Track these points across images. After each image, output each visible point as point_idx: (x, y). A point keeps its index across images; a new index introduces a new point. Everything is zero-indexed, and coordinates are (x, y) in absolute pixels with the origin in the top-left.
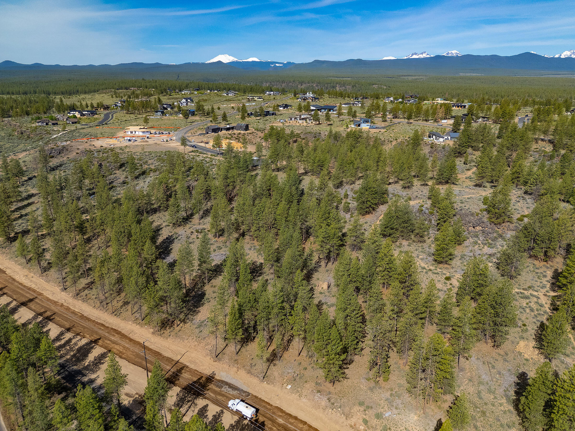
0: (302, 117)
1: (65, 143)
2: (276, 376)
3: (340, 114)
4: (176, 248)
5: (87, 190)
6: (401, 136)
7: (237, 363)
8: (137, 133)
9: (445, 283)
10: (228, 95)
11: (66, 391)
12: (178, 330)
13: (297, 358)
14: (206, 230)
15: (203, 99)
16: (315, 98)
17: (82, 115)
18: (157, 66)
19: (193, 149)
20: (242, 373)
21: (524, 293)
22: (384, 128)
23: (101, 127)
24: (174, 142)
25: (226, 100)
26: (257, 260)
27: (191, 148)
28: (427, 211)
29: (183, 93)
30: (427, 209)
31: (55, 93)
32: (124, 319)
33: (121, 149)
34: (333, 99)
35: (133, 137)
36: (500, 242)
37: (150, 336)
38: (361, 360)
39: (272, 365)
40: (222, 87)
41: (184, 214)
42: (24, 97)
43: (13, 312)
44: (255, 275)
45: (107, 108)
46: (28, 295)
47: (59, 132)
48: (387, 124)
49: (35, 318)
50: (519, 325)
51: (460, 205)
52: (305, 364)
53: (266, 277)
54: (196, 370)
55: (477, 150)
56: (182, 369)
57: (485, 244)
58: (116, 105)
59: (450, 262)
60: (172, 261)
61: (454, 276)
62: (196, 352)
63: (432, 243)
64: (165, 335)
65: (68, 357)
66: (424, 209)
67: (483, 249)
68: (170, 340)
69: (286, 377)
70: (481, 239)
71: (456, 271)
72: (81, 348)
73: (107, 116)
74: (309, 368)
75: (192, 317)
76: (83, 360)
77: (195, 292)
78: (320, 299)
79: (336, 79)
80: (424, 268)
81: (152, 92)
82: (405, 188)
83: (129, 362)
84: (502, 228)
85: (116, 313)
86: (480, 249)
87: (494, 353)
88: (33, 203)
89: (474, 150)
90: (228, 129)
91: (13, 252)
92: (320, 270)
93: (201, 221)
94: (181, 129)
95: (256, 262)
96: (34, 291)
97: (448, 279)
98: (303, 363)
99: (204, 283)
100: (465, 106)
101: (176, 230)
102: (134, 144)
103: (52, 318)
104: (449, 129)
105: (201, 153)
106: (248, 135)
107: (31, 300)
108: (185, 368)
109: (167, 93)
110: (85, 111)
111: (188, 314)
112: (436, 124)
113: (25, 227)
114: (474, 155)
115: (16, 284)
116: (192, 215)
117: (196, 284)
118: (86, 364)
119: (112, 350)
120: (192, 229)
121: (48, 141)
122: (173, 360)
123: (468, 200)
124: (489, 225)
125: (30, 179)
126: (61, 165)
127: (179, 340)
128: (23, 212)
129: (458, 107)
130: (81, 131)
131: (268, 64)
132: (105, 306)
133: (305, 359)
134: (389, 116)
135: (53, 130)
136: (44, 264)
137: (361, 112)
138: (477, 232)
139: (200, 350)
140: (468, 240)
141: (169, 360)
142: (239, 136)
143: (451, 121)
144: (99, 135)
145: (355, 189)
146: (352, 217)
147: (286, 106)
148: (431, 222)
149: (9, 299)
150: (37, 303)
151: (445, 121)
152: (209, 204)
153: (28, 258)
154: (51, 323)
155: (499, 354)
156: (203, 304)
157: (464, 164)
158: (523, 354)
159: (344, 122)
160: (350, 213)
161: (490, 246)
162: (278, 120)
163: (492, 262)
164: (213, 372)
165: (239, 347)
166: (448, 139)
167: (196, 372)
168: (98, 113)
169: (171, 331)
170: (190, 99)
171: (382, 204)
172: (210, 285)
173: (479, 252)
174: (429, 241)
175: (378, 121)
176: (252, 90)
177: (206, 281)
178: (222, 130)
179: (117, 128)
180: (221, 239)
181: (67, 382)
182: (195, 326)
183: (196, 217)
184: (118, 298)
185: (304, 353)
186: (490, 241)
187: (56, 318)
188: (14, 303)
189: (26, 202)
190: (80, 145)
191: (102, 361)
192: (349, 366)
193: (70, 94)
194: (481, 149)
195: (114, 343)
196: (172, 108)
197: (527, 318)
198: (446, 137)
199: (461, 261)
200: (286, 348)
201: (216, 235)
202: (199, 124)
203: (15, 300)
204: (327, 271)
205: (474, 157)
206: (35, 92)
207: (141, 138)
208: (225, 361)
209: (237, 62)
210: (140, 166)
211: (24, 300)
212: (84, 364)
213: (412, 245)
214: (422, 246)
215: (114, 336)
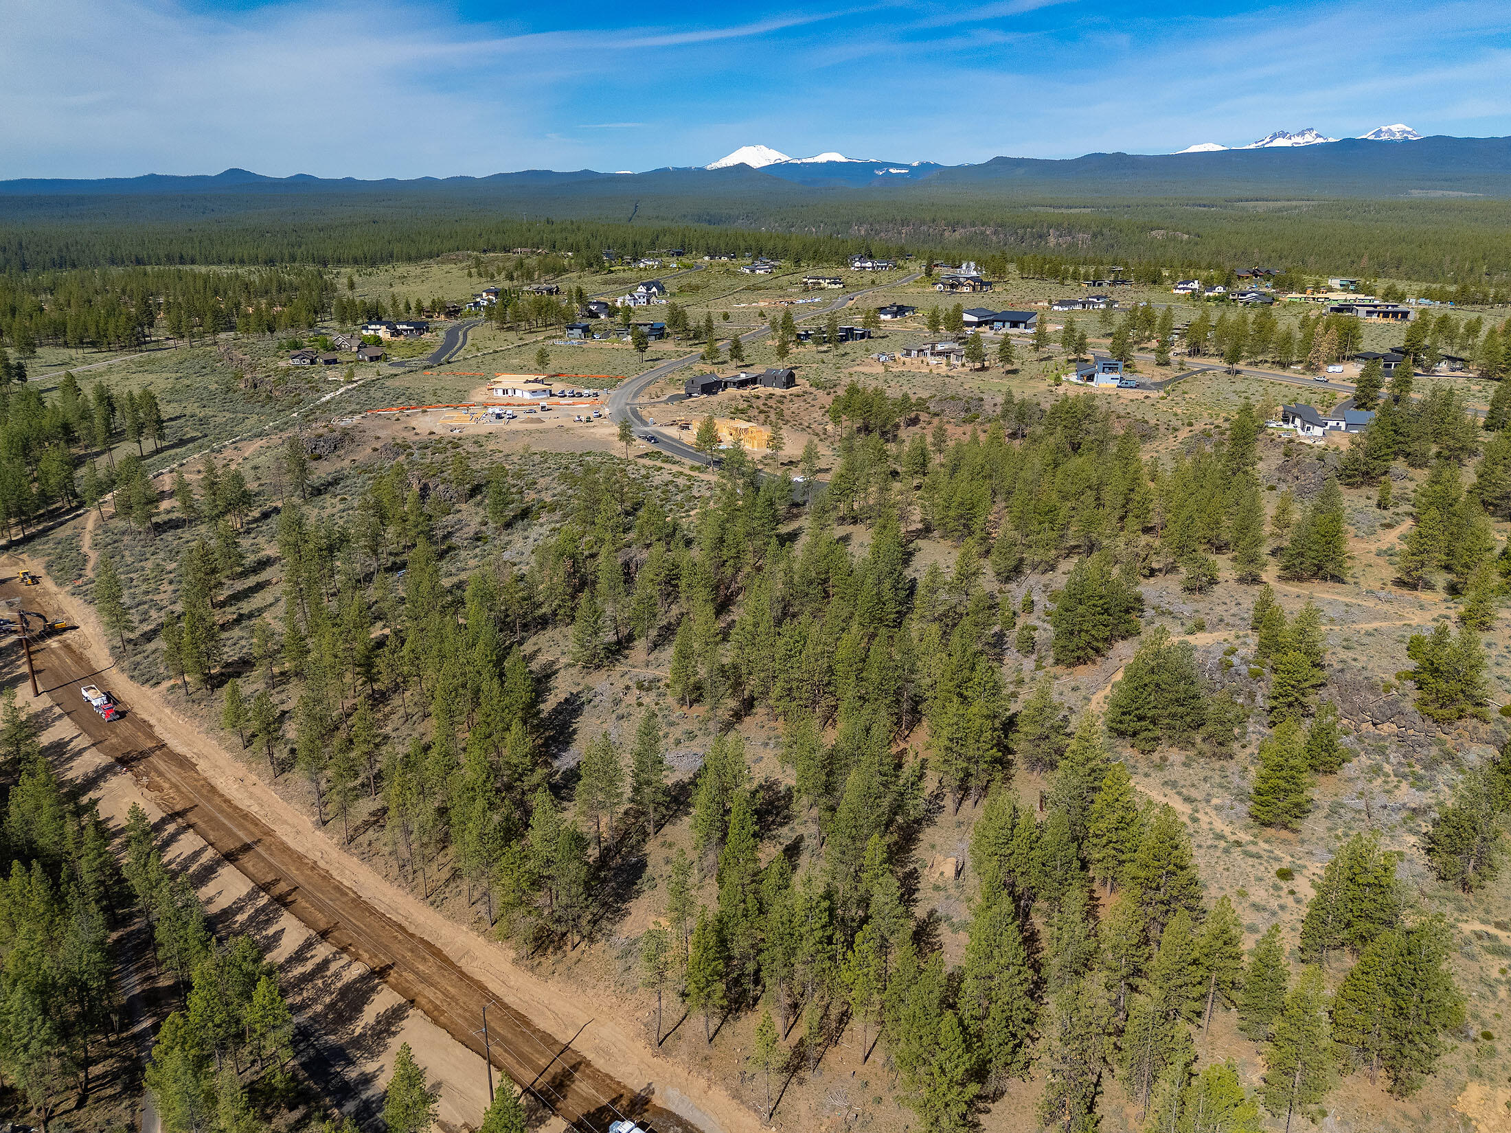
0: (939, 348)
1: (348, 422)
2: (803, 1114)
3: (1041, 339)
4: (588, 729)
5: (391, 554)
6: (1205, 415)
7: (709, 1068)
8: (518, 393)
9: (1277, 888)
10: (753, 271)
11: (307, 1103)
12: (575, 959)
13: (860, 1069)
14: (661, 684)
15: (689, 285)
16: (983, 284)
17: (396, 333)
18: (586, 179)
19: (651, 447)
20: (719, 1095)
21: (1496, 938)
22: (1159, 386)
23: (435, 371)
24: (605, 422)
25: (748, 288)
26: (780, 777)
27: (645, 442)
28: (1244, 669)
29: (642, 265)
30: (1245, 661)
31: (339, 261)
32: (452, 917)
33: (476, 442)
34: (1033, 283)
35: (508, 404)
36: (1446, 774)
37: (507, 967)
38: (1024, 1093)
39: (794, 1080)
40: (742, 245)
41: (611, 637)
42: (265, 271)
43: (206, 876)
44: (773, 822)
45: (453, 312)
46: (241, 834)
47: (338, 384)
48: (1169, 372)
49: (252, 896)
50: (1472, 1033)
51: (1343, 655)
52: (877, 1087)
53: (801, 830)
54: (607, 1075)
55: (1420, 466)
56: (575, 1067)
57: (1405, 776)
58: (476, 304)
59: (1296, 824)
60: (573, 764)
61: (1305, 867)
62: (612, 1024)
63: (1252, 763)
64: (542, 969)
65: (319, 1008)
66: (1235, 660)
67: (1397, 792)
68: (553, 986)
69: (825, 1120)
70: (1392, 759)
71: (1310, 853)
72: (347, 988)
73: (452, 335)
74: (888, 1098)
75: (609, 927)
76: (351, 1019)
77: (623, 858)
78: (935, 904)
79: (1052, 210)
80: (1221, 837)
81: (566, 262)
82: (1189, 590)
83: (453, 1036)
84: (1455, 734)
85: (433, 898)
86: (1388, 792)
87: (1392, 1112)
88: (268, 583)
89: (1412, 465)
90: (743, 384)
91: (216, 715)
92: (939, 819)
93: (652, 657)
94: (626, 381)
95: (776, 782)
96: (256, 822)
97: (1285, 875)
98: (872, 1083)
99: (646, 834)
100: (1405, 315)
101: (589, 680)
102: (508, 428)
103: (290, 899)
104: (1346, 394)
105: (667, 460)
106: (791, 401)
107: (246, 848)
108: (582, 1067)
109: (602, 268)
110: (402, 323)
111: (601, 917)
112: (1309, 377)
113: (245, 651)
114: (1411, 480)
115: (218, 800)
116: (630, 638)
117: (626, 834)
118: (358, 1031)
119: (418, 999)
120: (627, 677)
121: (312, 411)
122: (556, 1042)
123: (1365, 640)
124: (1419, 721)
125: (266, 516)
126: (335, 482)
127: (574, 986)
128: (246, 607)
129: (1386, 315)
130: (388, 383)
131: (869, 167)
132: (410, 878)
133: (880, 1073)
134: (1179, 348)
135: (326, 381)
136: (282, 752)
137: (1103, 332)
138: (1383, 739)
139: (622, 1022)
140: (1355, 761)
141: (548, 1040)
142: (771, 402)
143: (1354, 370)
144: (429, 398)
145: (1055, 586)
146: (1039, 667)
147: (900, 310)
148: (1253, 701)
149: (200, 843)
150: (259, 856)
151: (1338, 368)
152: (675, 610)
153: (248, 733)
154: (286, 913)
155: (1406, 1116)
156: (639, 892)
157: (1379, 506)
158: (1474, 1123)
159: (1051, 365)
160: (1034, 657)
161: (1418, 783)
162: (875, 356)
163: (1416, 833)
164: (650, 1084)
165: (717, 1021)
166: (1337, 428)
167: (608, 1081)
168: (431, 326)
169: (558, 962)
170: (656, 284)
171: (1124, 638)
172: (660, 840)
173: (1384, 799)
174: (1242, 755)
175: (1145, 364)
176: (818, 255)
177: (650, 829)
178: (726, 386)
179: (473, 376)
180: (699, 710)
181: (310, 1077)
182: (615, 953)
183: (641, 645)
184: (441, 859)
185: (878, 1057)
186: (1418, 769)
187: (299, 900)
188: (209, 854)
189: (251, 581)
190: (383, 427)
191: (393, 1029)
192: (991, 1106)
193: (373, 264)
194: (1433, 462)
195: (424, 979)
196: (610, 315)
197: (1498, 1016)
198: (1334, 424)
199: (1328, 824)
200: (833, 1039)
201: (683, 699)
202: (672, 364)
203: (212, 844)
204: (960, 824)
205: (1411, 486)
206: (293, 259)
207: (527, 408)
208: (678, 1059)
209: (787, 165)
210: (517, 493)
211: (231, 845)
212: (353, 1031)
213: (1195, 765)
214: (1222, 769)
215: (424, 959)
